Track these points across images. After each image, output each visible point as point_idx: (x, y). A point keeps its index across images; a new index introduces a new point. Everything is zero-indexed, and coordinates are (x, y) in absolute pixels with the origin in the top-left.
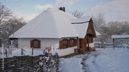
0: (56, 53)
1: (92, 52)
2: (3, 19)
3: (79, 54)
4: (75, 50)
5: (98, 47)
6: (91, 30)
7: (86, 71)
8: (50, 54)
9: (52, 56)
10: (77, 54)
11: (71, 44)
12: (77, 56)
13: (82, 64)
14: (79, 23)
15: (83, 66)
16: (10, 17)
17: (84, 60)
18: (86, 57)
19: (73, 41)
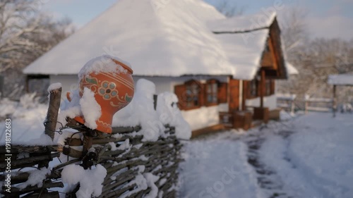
0: (167, 126)
1: (272, 124)
2: (12, 20)
3: (233, 128)
4: (221, 115)
5: (287, 110)
6: (272, 54)
7: (276, 195)
8: (126, 131)
9: (139, 146)
10: (228, 129)
11: (209, 98)
12: (227, 134)
13: (252, 162)
14: (236, 32)
15: (258, 172)
16: (32, 15)
17: (254, 147)
18: (255, 138)
19: (215, 86)
